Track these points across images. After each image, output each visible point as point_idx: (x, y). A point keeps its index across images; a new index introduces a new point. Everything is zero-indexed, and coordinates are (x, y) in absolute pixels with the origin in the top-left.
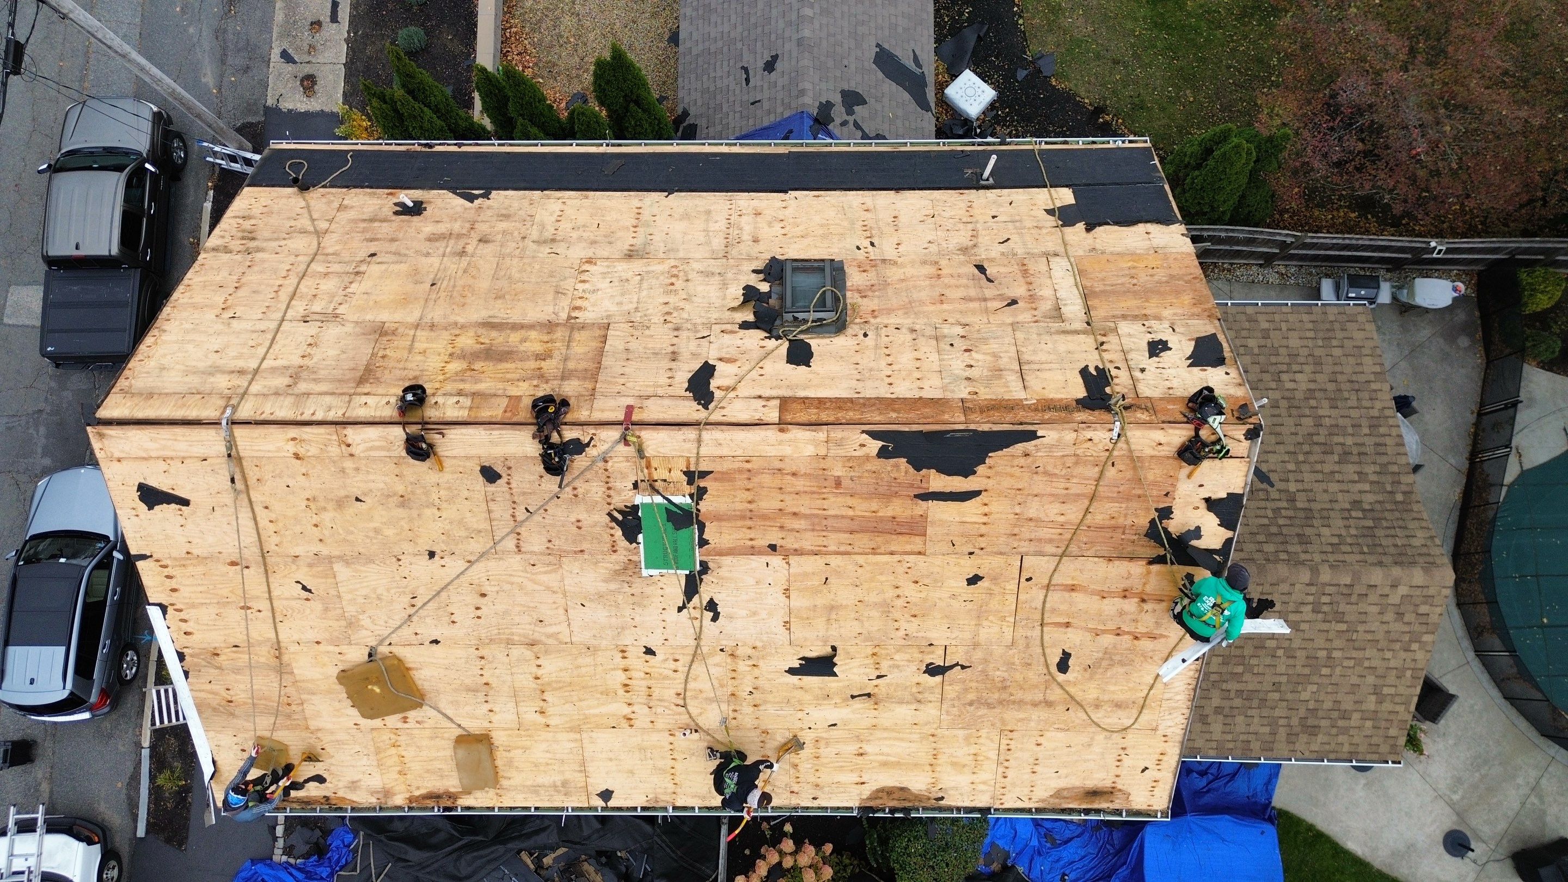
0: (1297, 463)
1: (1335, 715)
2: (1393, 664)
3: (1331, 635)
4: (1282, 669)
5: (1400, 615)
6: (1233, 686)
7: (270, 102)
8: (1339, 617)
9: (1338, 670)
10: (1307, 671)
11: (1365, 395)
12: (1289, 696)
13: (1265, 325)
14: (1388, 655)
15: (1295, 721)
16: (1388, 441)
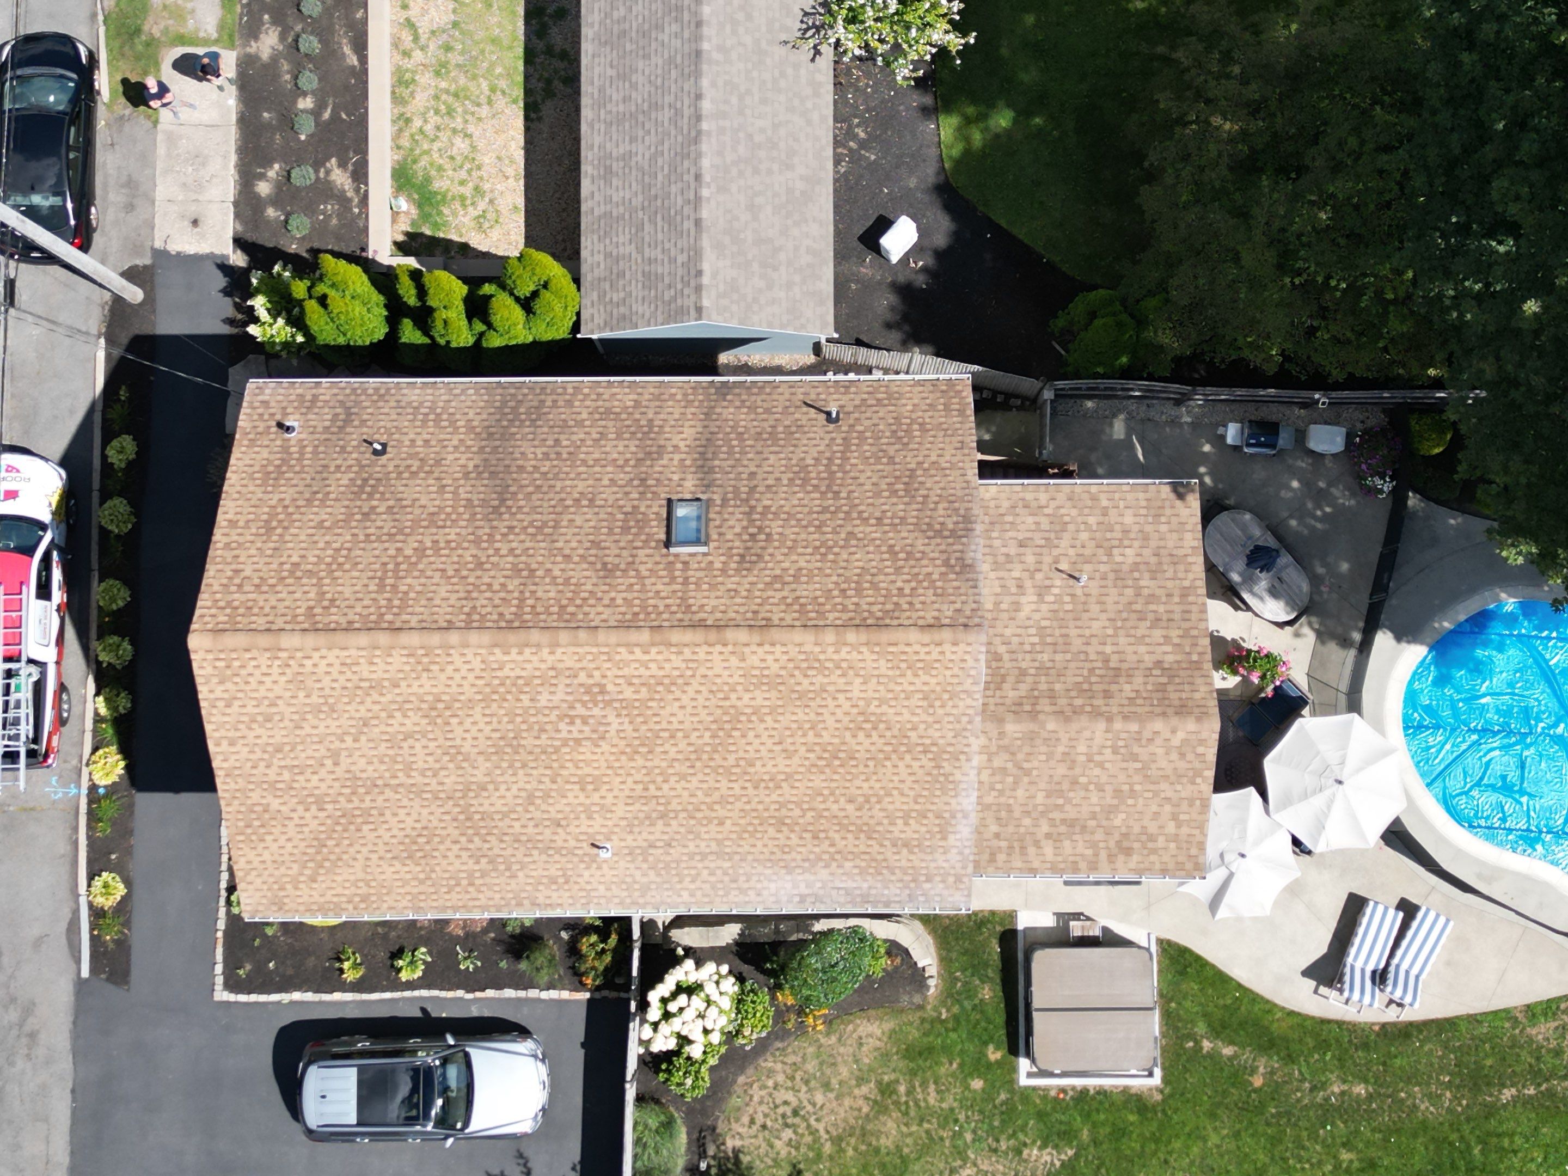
0: (1116, 628)
1: (1144, 838)
2: (1183, 795)
3: (1131, 772)
4: (1094, 800)
5: (1182, 755)
6: (1056, 815)
7: (158, 244)
8: (1135, 758)
9: (1141, 800)
10: (1115, 802)
11: (1181, 567)
12: (1104, 823)
13: (1105, 503)
14: (1179, 787)
15: (1112, 844)
16: (1194, 608)
